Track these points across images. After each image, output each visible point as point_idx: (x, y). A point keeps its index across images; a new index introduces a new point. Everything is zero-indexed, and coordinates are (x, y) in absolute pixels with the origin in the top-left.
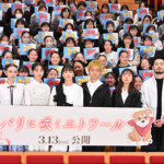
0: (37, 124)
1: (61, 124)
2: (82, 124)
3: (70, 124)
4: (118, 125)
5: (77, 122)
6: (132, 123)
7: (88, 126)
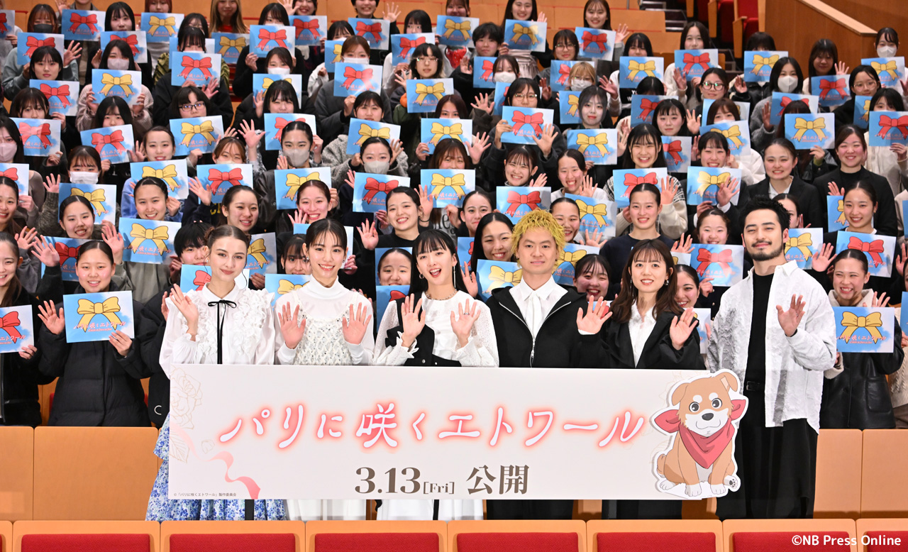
0: (349, 425)
1: (430, 427)
2: (502, 426)
3: (460, 426)
4: (624, 429)
5: (484, 421)
6: (670, 422)
7: (521, 432)
